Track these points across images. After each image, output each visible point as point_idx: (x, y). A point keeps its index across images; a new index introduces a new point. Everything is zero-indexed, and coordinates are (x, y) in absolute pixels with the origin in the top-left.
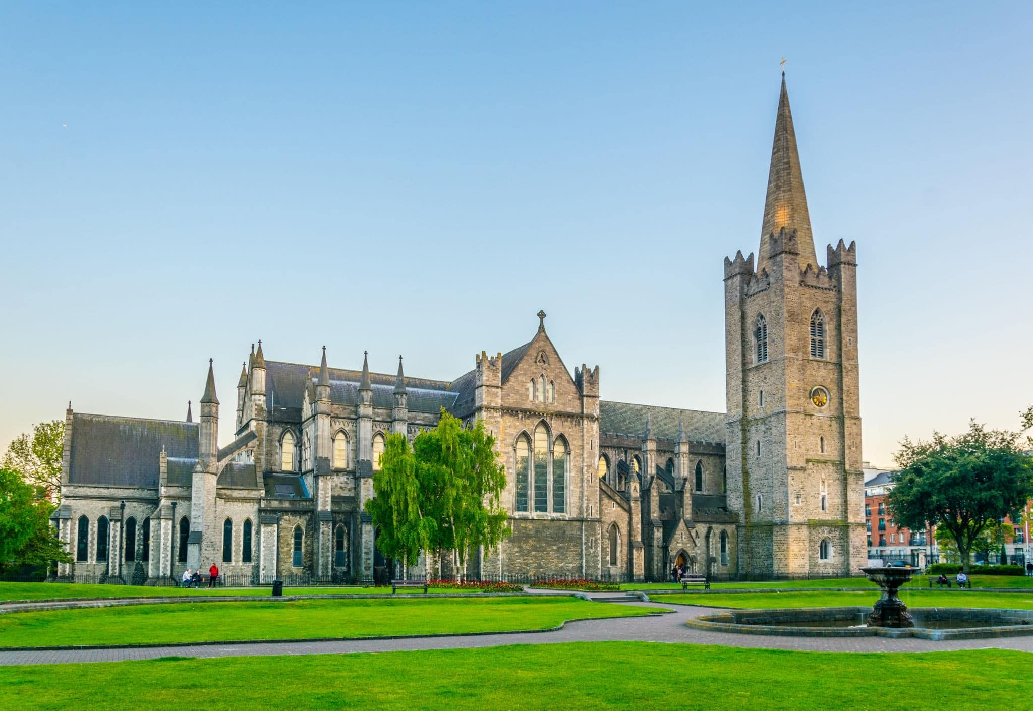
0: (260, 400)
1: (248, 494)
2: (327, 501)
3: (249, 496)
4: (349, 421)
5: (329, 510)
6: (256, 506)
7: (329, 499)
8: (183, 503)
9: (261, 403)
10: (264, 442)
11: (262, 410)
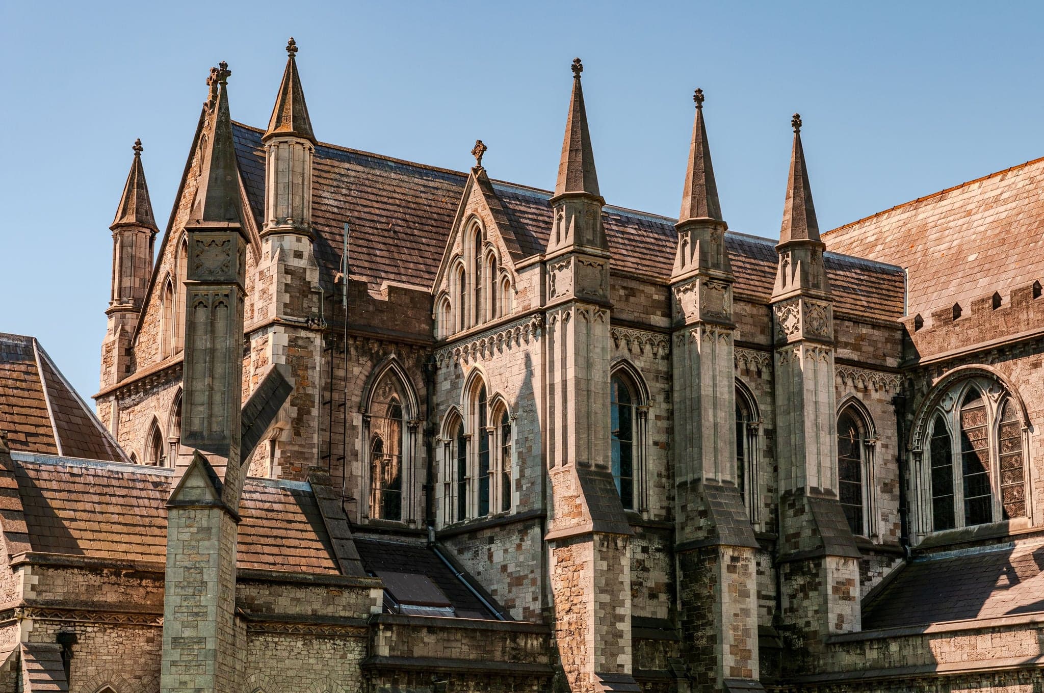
0: (298, 255)
1: (326, 603)
2: (620, 635)
3: (329, 610)
4: (645, 335)
5: (628, 670)
6: (355, 654)
7: (625, 627)
8: (99, 638)
9: (303, 263)
10: (315, 412)
11: (305, 290)
